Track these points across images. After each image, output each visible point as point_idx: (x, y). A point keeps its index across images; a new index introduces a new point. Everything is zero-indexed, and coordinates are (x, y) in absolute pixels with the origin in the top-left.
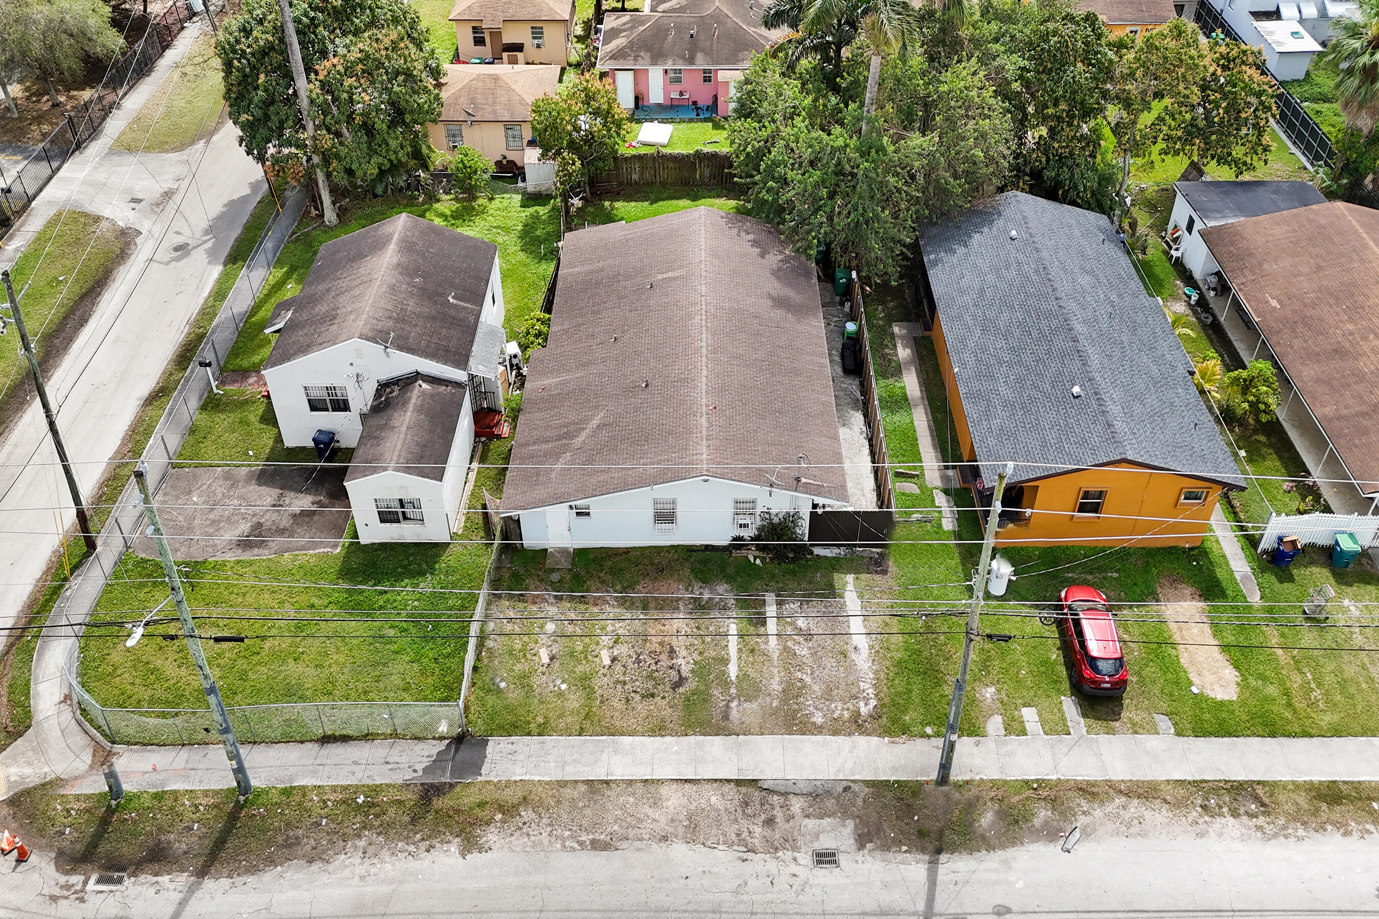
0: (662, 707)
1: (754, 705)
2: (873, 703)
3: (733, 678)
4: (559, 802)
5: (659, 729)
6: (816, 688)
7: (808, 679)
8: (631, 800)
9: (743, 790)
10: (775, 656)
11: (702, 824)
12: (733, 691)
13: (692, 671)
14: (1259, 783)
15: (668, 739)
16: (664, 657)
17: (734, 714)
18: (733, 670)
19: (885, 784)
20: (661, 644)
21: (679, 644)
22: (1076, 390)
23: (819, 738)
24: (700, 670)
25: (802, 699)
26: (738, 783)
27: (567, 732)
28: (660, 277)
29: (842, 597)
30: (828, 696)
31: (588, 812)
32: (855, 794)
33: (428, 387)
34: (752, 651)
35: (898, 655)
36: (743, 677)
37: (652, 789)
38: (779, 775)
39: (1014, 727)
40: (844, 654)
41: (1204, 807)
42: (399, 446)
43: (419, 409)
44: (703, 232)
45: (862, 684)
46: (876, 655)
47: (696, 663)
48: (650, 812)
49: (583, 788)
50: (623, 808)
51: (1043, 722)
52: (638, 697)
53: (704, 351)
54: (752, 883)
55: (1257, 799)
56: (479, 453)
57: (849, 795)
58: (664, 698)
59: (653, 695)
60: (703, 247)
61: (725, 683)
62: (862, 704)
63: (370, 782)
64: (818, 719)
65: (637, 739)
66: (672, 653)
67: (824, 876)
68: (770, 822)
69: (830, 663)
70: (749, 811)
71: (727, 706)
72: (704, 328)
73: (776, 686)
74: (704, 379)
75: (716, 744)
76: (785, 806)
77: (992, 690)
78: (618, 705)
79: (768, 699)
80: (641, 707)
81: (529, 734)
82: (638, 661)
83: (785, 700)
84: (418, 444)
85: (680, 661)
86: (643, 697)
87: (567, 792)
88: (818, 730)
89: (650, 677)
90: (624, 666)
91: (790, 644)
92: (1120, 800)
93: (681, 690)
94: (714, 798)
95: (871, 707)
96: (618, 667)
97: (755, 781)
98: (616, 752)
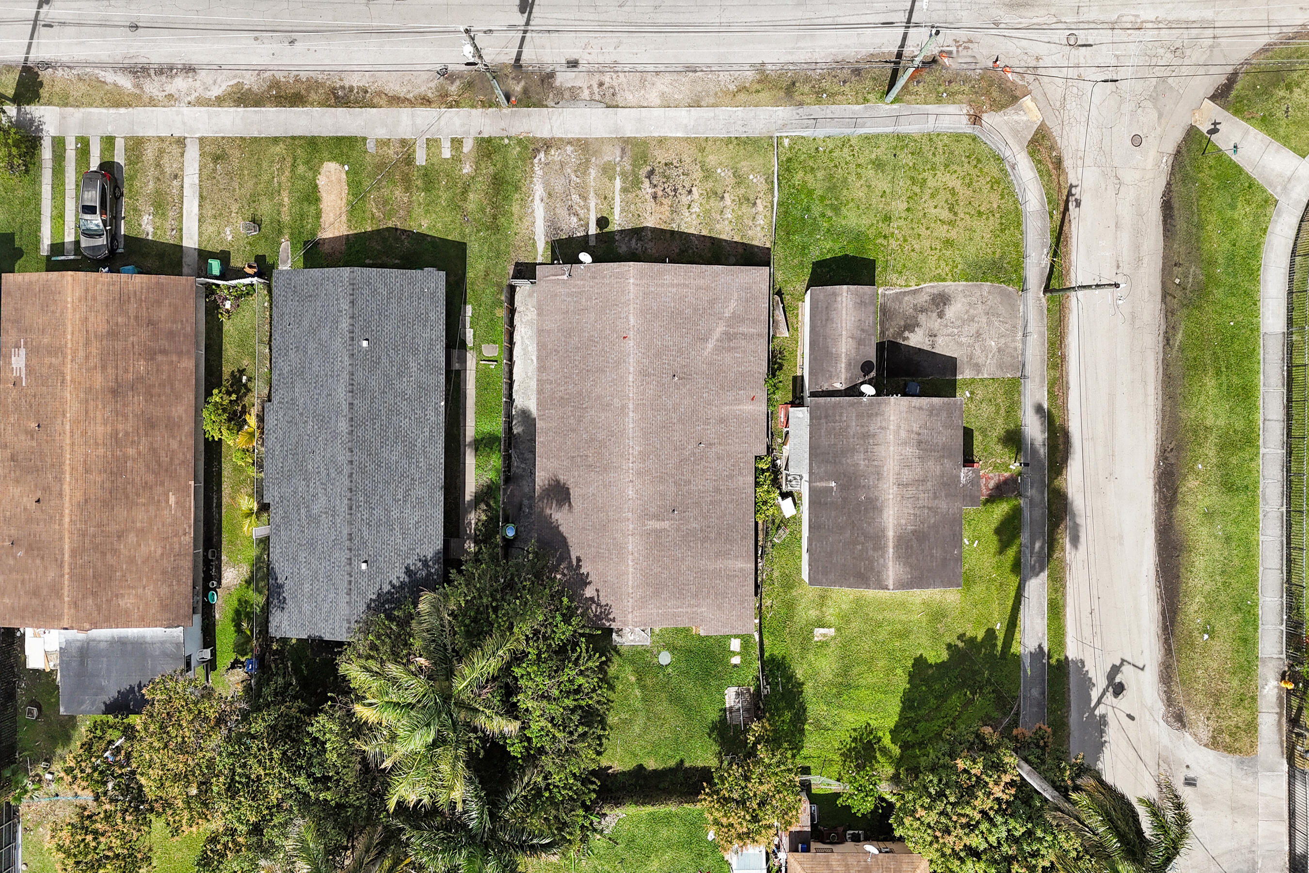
0: (661, 156)
1: (606, 158)
2: (536, 161)
3: (618, 178)
4: (716, 94)
5: (661, 141)
6: (569, 170)
7: (573, 177)
8: (676, 96)
9: (614, 103)
10: (592, 194)
11: (638, 82)
12: (618, 169)
13: (642, 183)
14: (332, 106)
15: (656, 135)
16: (660, 193)
17: (618, 152)
18: (618, 183)
19: (535, 106)
20: (662, 204)
21: (651, 204)
22: (365, 344)
23: (569, 136)
24: (636, 183)
25: (578, 162)
26: (617, 107)
27: (715, 140)
28: (666, 524)
29: (547, 242)
30: (562, 165)
31: (700, 89)
32: (553, 100)
33: (835, 385)
34: (605, 198)
35: (517, 196)
36: (612, 179)
37: (665, 103)
38: (594, 110)
39: (457, 143)
40: (550, 195)
41: (366, 92)
42: (844, 312)
43: (837, 358)
44: (630, 583)
45: (541, 173)
46: (530, 194)
47: (640, 189)
48: (666, 90)
49: (702, 104)
50: (680, 92)
51: (439, 147)
52: (675, 162)
53: (631, 406)
54: (611, 49)
55: (337, 97)
56: (798, 385)
57: (556, 101)
58: (659, 163)
59: (666, 164)
60: (630, 557)
61: (623, 174)
62: (543, 160)
63: (822, 106)
64: (569, 149)
65: (674, 135)
66: (655, 197)
67: (573, 54)
68: (601, 84)
69: (559, 189)
70: (612, 90)
71: (622, 158)
72: (631, 435)
73: (593, 172)
74: (632, 369)
75: (629, 132)
76: (592, 94)
77: (465, 171)
78: (685, 157)
79: (598, 162)
80: (671, 156)
81: (736, 138)
82: (675, 190)
83: (588, 161)
84: (832, 320)
85: (650, 191)
86: (672, 164)
87: (712, 101)
88: (570, 142)
89: (668, 178)
90: (684, 187)
91: (582, 203)
92: (410, 96)
93: (649, 168)
94: (630, 98)
95: (538, 158)
96: (688, 186)
97: (607, 107)
98: (686, 126)
